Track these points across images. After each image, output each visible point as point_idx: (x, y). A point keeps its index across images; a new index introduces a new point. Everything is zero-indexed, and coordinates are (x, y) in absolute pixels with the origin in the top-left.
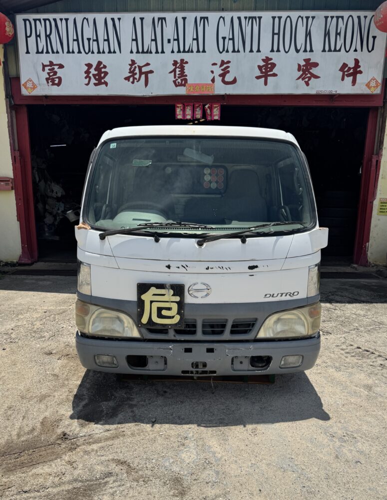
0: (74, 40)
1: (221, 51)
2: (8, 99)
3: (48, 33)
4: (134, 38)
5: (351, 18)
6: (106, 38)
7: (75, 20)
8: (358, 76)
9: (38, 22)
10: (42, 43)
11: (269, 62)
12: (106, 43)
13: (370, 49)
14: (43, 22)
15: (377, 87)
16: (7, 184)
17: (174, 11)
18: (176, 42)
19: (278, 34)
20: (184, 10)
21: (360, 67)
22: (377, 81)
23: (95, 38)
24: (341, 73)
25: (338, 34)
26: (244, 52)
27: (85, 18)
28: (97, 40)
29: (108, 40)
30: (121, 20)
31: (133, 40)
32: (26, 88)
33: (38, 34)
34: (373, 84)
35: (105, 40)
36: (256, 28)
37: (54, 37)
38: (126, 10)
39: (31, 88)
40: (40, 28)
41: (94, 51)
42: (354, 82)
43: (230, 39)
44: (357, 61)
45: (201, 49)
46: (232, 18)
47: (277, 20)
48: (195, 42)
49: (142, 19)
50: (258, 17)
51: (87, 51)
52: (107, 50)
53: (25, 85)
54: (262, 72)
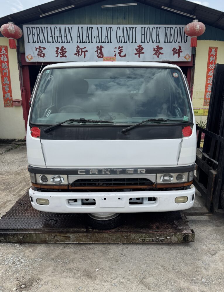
0: (50, 37)
1: (119, 42)
2: (19, 63)
3: (38, 34)
4: (78, 36)
5: (176, 28)
6: (65, 36)
7: (51, 28)
8: (181, 53)
9: (33, 28)
10: (35, 38)
11: (141, 47)
12: (66, 38)
13: (185, 42)
14: (36, 28)
15: (189, 58)
16: (19, 103)
17: (97, 24)
18: (98, 38)
19: (144, 35)
20: (101, 24)
21: (181, 49)
22: (189, 56)
23: (60, 36)
24: (173, 52)
25: (171, 35)
26: (129, 42)
27: (55, 27)
28: (61, 37)
29: (66, 37)
30: (72, 28)
31: (78, 37)
32: (28, 58)
33: (33, 34)
34: (187, 57)
35: (65, 37)
36: (134, 32)
37: (41, 35)
38: (74, 24)
39: (30, 58)
40: (35, 31)
41: (60, 42)
42: (179, 56)
43: (122, 37)
44: (180, 47)
45: (109, 41)
46: (123, 28)
47: (143, 29)
48: (107, 38)
49: (82, 28)
50: (135, 27)
51: (57, 42)
52: (66, 41)
53: (27, 57)
54: (137, 52)
